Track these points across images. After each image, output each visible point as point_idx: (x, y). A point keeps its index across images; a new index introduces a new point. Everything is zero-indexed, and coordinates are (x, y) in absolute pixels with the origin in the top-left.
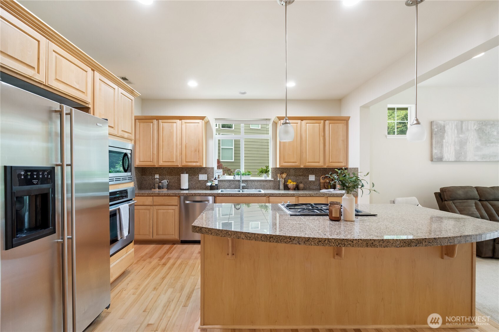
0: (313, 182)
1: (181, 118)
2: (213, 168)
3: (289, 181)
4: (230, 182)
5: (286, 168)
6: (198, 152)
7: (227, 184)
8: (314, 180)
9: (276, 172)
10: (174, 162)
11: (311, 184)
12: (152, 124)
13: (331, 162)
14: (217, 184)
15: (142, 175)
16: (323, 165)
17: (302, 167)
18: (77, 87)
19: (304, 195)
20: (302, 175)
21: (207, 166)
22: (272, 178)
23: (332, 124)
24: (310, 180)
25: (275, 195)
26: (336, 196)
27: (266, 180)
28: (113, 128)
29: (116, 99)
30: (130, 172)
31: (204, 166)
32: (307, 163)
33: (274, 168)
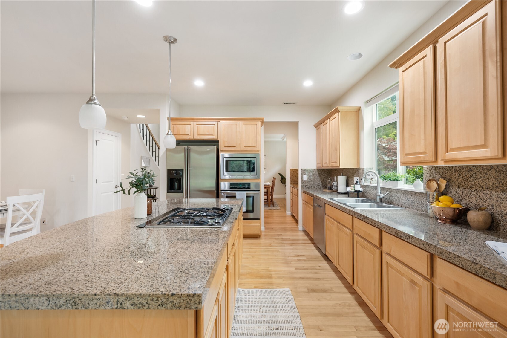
1: (329, 117)
6: (337, 150)
10: (327, 163)
18: (208, 134)
21: (360, 167)
27: (416, 192)
28: (235, 147)
29: (238, 129)
30: (255, 172)
31: (341, 167)
32: (450, 152)
33: (428, 168)
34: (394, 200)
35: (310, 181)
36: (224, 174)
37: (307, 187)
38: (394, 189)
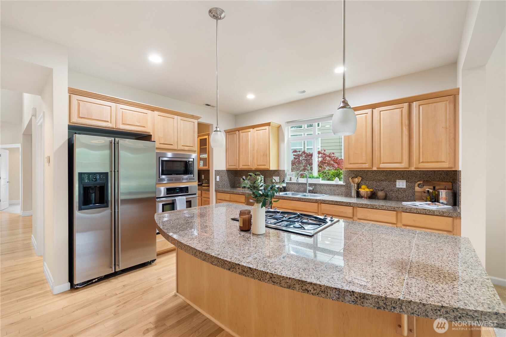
0: (403, 190)
1: (253, 127)
2: (284, 170)
3: (363, 187)
4: (299, 185)
5: (363, 170)
6: (266, 156)
7: (296, 187)
8: (405, 187)
9: (349, 175)
10: (249, 165)
11: (400, 193)
12: (235, 135)
13: (423, 162)
14: (285, 186)
15: (235, 176)
16: (407, 166)
17: (375, 169)
18: (138, 125)
19: (364, 206)
20: (385, 180)
21: (280, 169)
22: (343, 183)
23: (422, 106)
24: (397, 186)
25: (327, 203)
26: (415, 212)
27: (337, 185)
28: (172, 145)
29: (175, 125)
30: (192, 174)
31: (271, 169)
32: (382, 164)
33: (347, 171)
34: (318, 190)
35: (221, 182)
36: (159, 178)
37: (219, 187)
38: (318, 184)
